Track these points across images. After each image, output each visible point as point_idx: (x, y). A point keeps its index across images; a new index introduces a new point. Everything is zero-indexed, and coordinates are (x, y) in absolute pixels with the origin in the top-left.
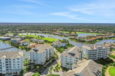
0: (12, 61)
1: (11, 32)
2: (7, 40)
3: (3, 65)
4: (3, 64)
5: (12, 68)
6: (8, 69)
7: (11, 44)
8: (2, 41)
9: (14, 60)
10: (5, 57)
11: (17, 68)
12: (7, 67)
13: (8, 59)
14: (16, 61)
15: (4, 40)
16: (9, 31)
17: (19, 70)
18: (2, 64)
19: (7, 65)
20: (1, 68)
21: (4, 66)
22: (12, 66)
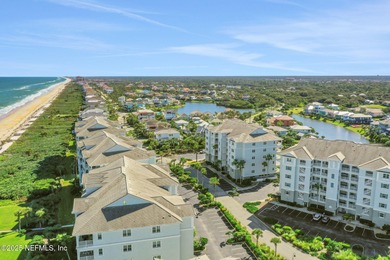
0: (362, 176)
1: (375, 104)
2: (357, 122)
3: (330, 181)
4: (333, 176)
5: (359, 202)
6: (343, 198)
7: (368, 138)
8: (343, 125)
9: (370, 173)
10: (341, 156)
11: (377, 208)
12: (343, 193)
13: (351, 165)
14: (378, 179)
15: (349, 123)
16: (372, 99)
17: (382, 215)
18: (329, 177)
19: (344, 184)
20: (325, 189)
21: (332, 185)
22: (360, 194)
